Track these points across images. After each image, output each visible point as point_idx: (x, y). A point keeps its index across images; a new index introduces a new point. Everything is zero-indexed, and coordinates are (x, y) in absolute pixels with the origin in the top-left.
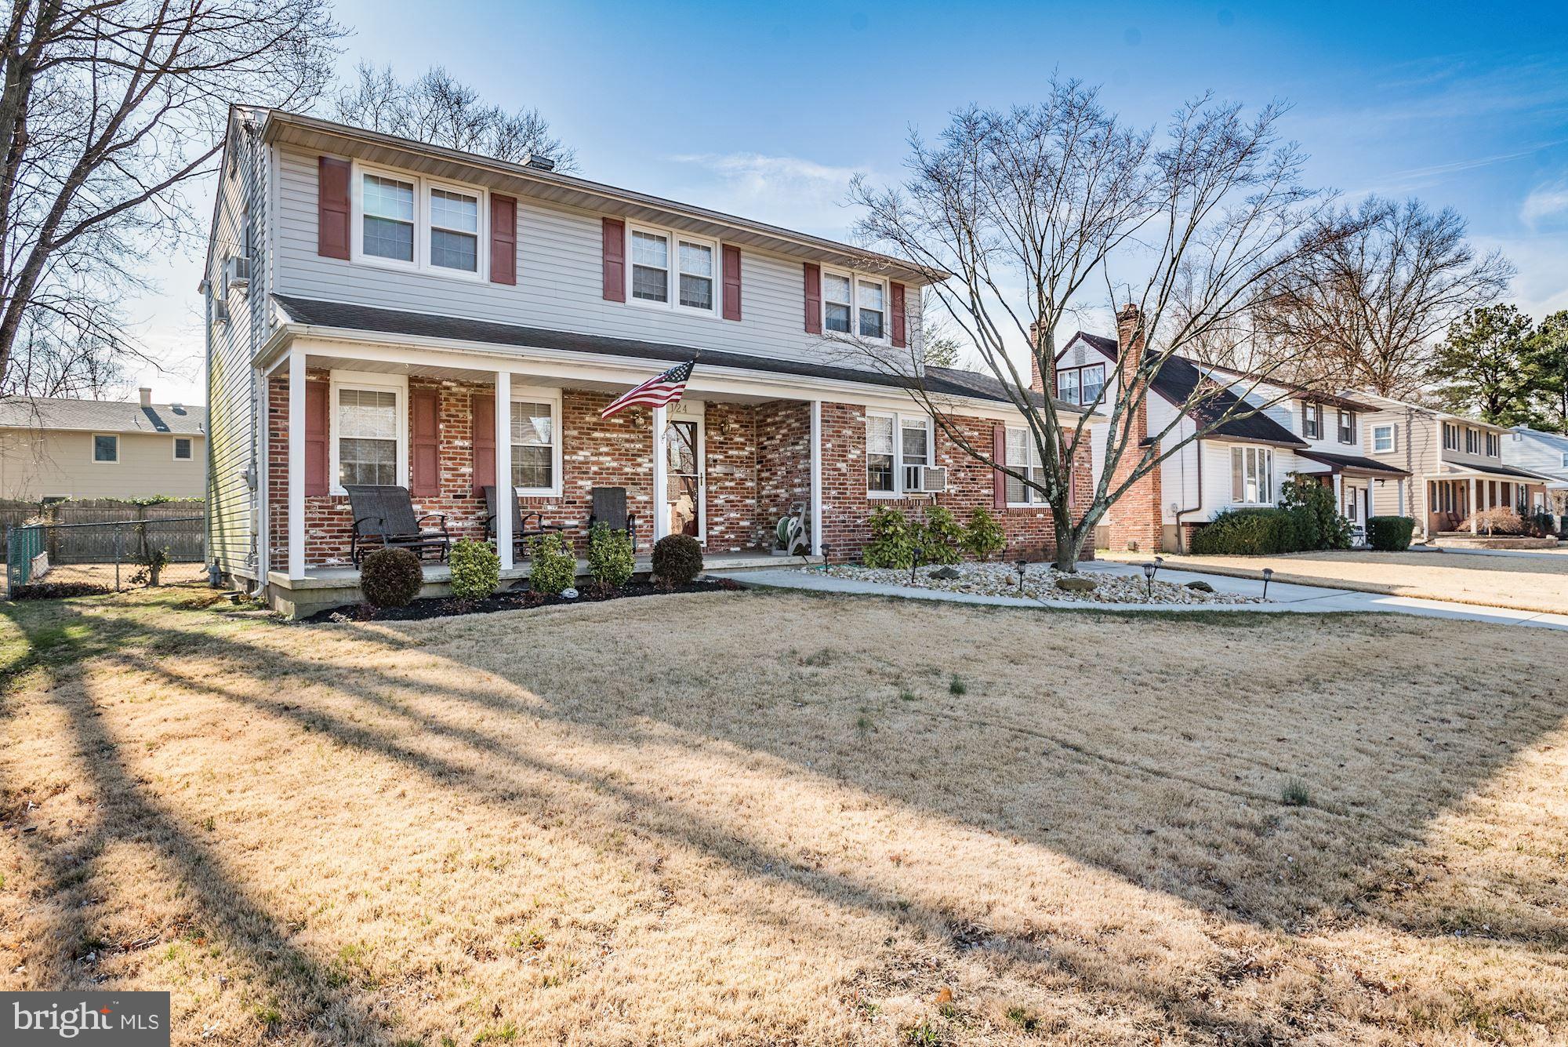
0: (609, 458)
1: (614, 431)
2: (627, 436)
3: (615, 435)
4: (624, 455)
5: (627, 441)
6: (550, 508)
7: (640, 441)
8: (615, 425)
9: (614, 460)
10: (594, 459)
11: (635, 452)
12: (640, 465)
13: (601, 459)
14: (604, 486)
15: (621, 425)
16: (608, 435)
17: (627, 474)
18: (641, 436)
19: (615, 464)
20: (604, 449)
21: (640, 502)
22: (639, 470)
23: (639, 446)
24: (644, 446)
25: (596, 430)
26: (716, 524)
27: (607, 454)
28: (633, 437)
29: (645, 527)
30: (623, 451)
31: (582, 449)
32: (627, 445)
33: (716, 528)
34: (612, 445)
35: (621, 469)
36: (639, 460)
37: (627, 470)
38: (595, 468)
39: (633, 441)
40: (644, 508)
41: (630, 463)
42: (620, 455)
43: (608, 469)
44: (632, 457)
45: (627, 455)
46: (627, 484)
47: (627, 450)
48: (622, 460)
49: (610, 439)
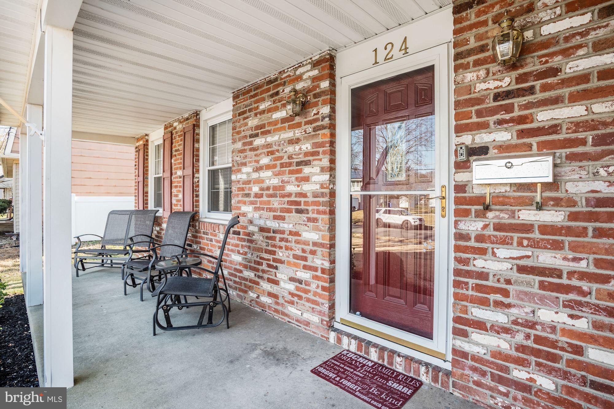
0: (269, 173)
1: (275, 131)
2: (291, 135)
3: (276, 138)
4: (287, 165)
5: (291, 142)
6: (221, 236)
7: (306, 139)
8: (276, 122)
9: (276, 175)
10: (255, 176)
11: (302, 158)
12: (307, 179)
15: (283, 120)
16: (270, 139)
17: (290, 195)
18: (309, 128)
19: (275, 181)
20: (265, 161)
21: (306, 243)
22: (307, 188)
23: (307, 146)
24: (314, 146)
25: (257, 135)
26: (480, 325)
27: (268, 167)
28: (298, 134)
29: (313, 287)
30: (285, 160)
31: (245, 164)
32: (291, 149)
33: (476, 336)
34: (272, 153)
35: (282, 188)
36: (307, 170)
37: (291, 188)
38: (256, 189)
39: (297, 141)
40: (313, 253)
41: (293, 177)
42: (282, 165)
44: (298, 167)
45: (290, 164)
46: (289, 211)
47: (290, 157)
48: (283, 173)
49: (269, 145)
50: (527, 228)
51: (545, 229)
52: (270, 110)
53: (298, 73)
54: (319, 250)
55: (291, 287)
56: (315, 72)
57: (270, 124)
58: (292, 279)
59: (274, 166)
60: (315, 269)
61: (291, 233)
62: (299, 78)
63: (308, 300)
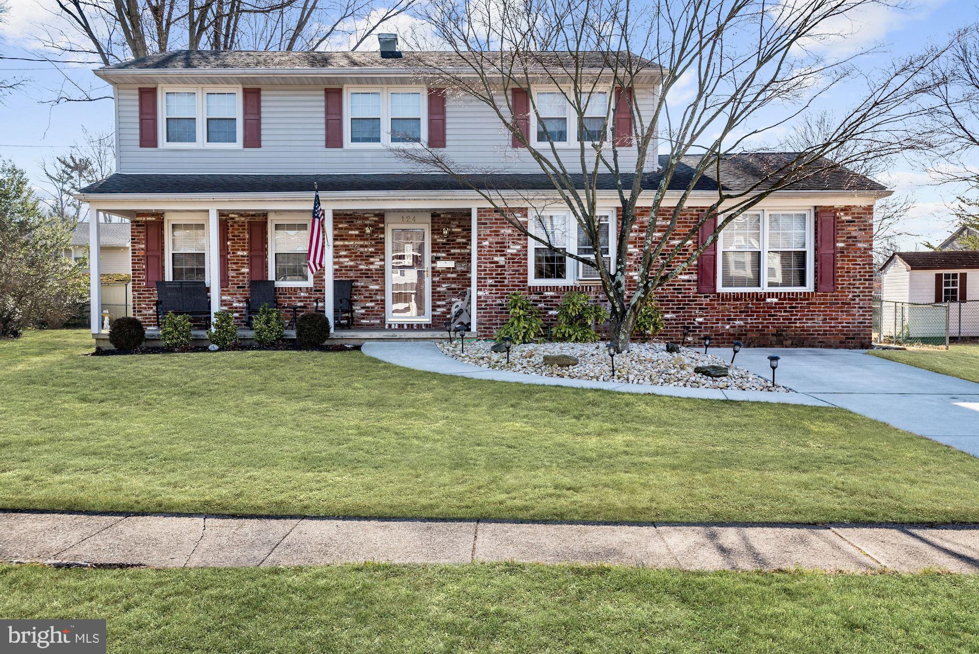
0: (347, 259)
1: (351, 240)
2: (362, 243)
3: (352, 243)
4: (359, 256)
5: (362, 246)
6: (302, 294)
7: (372, 246)
8: (352, 235)
9: (351, 260)
11: (368, 254)
12: (372, 263)
13: (341, 260)
14: (344, 279)
15: (356, 235)
16: (346, 243)
17: (362, 270)
18: (373, 242)
19: (352, 263)
20: (343, 253)
21: (372, 290)
22: (371, 267)
23: (372, 249)
24: (376, 249)
26: (439, 306)
27: (345, 256)
28: (366, 243)
29: (376, 308)
30: (358, 254)
32: (362, 249)
33: (438, 310)
34: (349, 250)
35: (357, 267)
36: (372, 260)
37: (361, 267)
39: (366, 246)
40: (376, 294)
41: (364, 262)
42: (356, 256)
43: (346, 267)
44: (366, 258)
45: (362, 256)
46: (362, 277)
47: (361, 253)
48: (358, 260)
49: (348, 246)
50: (449, 279)
51: (453, 278)
52: (346, 229)
53: (366, 216)
54: (379, 293)
55: (363, 311)
56: (377, 219)
57: (346, 235)
58: (363, 308)
59: (351, 256)
60: (378, 301)
61: (362, 287)
62: (367, 219)
63: (373, 315)
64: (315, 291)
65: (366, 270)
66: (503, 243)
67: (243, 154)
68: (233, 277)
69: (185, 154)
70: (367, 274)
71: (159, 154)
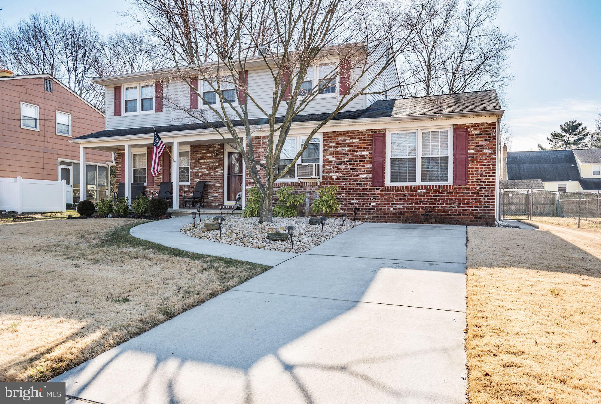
0: (205, 170)
1: (208, 159)
3: (208, 161)
4: (211, 168)
5: (212, 162)
6: (185, 189)
7: (217, 162)
8: (208, 156)
9: (207, 170)
10: (200, 170)
11: (215, 167)
12: (217, 172)
13: (203, 170)
14: (204, 181)
15: (210, 157)
16: (205, 161)
18: (218, 160)
19: (208, 172)
20: (204, 166)
21: (217, 187)
22: (217, 174)
23: (217, 164)
24: (219, 164)
25: (201, 159)
27: (205, 168)
29: (219, 197)
30: (211, 167)
31: (196, 167)
32: (212, 164)
34: (206, 165)
35: (210, 174)
36: (217, 170)
37: (212, 174)
38: (200, 174)
39: (214, 162)
40: (219, 189)
41: (213, 171)
43: (205, 174)
44: (214, 169)
45: (212, 168)
46: (212, 180)
47: (212, 166)
48: (210, 170)
49: (206, 162)
52: (205, 153)
53: (215, 145)
54: (220, 188)
55: (213, 198)
56: (219, 147)
57: (205, 157)
58: (213, 197)
59: (207, 168)
60: (219, 193)
61: (212, 185)
62: (215, 147)
63: (217, 200)
64: (191, 187)
65: (214, 175)
66: (259, 157)
67: (155, 116)
68: (156, 180)
69: (132, 118)
70: (214, 178)
71: (122, 119)
